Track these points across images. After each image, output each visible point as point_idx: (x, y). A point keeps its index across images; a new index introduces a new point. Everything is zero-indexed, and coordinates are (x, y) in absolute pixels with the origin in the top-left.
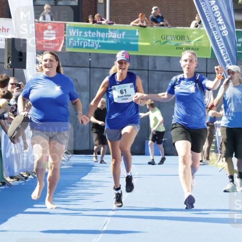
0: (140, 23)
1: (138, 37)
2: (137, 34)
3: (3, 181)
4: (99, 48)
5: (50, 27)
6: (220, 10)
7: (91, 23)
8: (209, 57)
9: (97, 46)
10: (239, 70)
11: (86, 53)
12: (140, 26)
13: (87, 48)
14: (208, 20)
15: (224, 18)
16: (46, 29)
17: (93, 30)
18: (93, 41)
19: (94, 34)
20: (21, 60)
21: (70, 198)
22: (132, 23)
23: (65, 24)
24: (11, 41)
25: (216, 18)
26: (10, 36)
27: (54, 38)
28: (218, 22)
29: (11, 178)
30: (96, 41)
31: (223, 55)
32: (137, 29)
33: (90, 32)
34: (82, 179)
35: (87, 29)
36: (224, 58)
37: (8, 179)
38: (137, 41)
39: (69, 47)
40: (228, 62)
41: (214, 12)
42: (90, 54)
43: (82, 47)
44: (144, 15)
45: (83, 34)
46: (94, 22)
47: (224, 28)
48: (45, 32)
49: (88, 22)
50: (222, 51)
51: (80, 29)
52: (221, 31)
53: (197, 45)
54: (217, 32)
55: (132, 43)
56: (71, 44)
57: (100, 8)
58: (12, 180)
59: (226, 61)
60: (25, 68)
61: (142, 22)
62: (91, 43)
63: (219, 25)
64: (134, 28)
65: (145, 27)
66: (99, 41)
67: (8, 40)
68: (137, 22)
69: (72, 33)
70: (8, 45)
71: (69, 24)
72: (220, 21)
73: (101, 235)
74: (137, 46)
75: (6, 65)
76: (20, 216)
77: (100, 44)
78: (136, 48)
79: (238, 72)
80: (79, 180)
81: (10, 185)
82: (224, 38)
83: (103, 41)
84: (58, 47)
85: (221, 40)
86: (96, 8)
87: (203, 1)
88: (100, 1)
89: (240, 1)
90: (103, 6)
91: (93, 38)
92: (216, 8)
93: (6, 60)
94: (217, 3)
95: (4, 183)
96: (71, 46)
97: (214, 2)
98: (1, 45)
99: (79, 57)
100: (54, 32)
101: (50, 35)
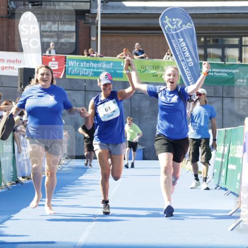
1: (123, 67)
2: (122, 64)
3: (16, 180)
4: (92, 75)
5: (53, 59)
6: (187, 46)
7: (86, 56)
8: (179, 83)
10: (206, 93)
11: (82, 80)
13: (83, 75)
14: (178, 54)
15: (190, 52)
16: (51, 60)
17: (88, 61)
18: (87, 70)
19: (88, 65)
21: (69, 193)
22: (118, 56)
23: (66, 57)
24: (23, 70)
25: (184, 52)
26: (22, 67)
27: (57, 68)
28: (185, 55)
29: (23, 177)
30: (89, 70)
31: (189, 81)
32: (122, 60)
33: (85, 63)
34: (79, 178)
35: (83, 61)
37: (21, 179)
38: (122, 70)
39: (69, 74)
41: (182, 48)
42: (85, 80)
43: (79, 75)
44: (127, 50)
45: (79, 65)
46: (88, 55)
47: (190, 60)
48: (50, 63)
49: (83, 55)
50: (188, 78)
51: (78, 60)
52: (188, 63)
54: (185, 63)
55: (118, 72)
56: (71, 72)
57: (93, 44)
58: (24, 179)
62: (85, 72)
63: (186, 58)
64: (120, 60)
66: (92, 70)
67: (20, 69)
68: (122, 55)
69: (71, 63)
70: (21, 73)
71: (68, 56)
72: (187, 54)
73: (94, 223)
74: (122, 73)
75: (19, 89)
77: (93, 72)
79: (204, 94)
80: (77, 179)
81: (22, 183)
82: (190, 68)
83: (95, 70)
84: (60, 75)
85: (188, 69)
86: (90, 44)
87: (174, 39)
88: (93, 39)
89: (202, 39)
90: (95, 42)
91: (88, 68)
92: (184, 44)
93: (19, 86)
94: (184, 41)
95: (17, 182)
96: (71, 74)
97: (182, 40)
98: (15, 73)
99: (77, 82)
100: (57, 63)
101: (54, 65)
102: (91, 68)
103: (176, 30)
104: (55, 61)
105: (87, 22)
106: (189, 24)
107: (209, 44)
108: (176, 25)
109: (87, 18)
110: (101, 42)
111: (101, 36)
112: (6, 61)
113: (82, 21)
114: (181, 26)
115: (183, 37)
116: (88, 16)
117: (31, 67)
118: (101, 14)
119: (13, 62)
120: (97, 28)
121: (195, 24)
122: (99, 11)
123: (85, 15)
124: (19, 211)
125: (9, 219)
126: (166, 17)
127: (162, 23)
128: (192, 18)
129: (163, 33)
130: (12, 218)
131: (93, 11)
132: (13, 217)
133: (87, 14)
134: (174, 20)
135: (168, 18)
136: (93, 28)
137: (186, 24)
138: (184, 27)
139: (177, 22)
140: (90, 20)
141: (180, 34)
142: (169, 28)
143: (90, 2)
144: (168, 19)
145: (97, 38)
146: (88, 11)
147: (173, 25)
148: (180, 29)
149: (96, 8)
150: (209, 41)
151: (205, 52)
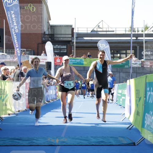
0: (84, 57)
2: (83, 60)
4: (72, 64)
5: (58, 58)
15: (108, 56)
16: (57, 59)
17: (71, 59)
20: (50, 68)
22: (82, 57)
26: (47, 61)
27: (59, 61)
29: (47, 101)
38: (83, 62)
44: (85, 55)
48: (57, 60)
49: (69, 57)
57: (73, 53)
60: (51, 70)
67: (46, 62)
70: (46, 64)
75: (46, 69)
78: (83, 64)
84: (60, 64)
86: (71, 53)
88: (73, 51)
89: (112, 51)
91: (70, 61)
93: (46, 68)
95: (45, 103)
98: (44, 63)
102: (72, 62)
103: (103, 48)
106: (108, 46)
108: (103, 46)
110: (76, 52)
111: (76, 50)
112: (41, 59)
113: (69, 45)
117: (50, 61)
119: (44, 59)
121: (110, 46)
122: (75, 41)
123: (70, 43)
124: (45, 114)
128: (109, 43)
129: (98, 49)
131: (73, 41)
135: (100, 44)
136: (73, 47)
137: (106, 46)
138: (106, 47)
140: (72, 44)
142: (101, 47)
143: (71, 38)
145: (74, 51)
146: (71, 41)
147: (102, 46)
149: (74, 40)
150: (115, 52)
151: (114, 55)
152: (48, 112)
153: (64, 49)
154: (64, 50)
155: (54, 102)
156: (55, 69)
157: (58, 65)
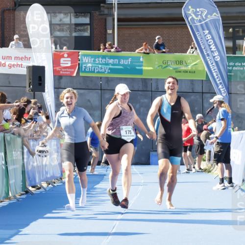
0: (144, 51)
1: (142, 62)
2: (141, 59)
3: (26, 190)
4: (108, 73)
5: (66, 55)
6: (213, 38)
7: (102, 51)
8: (204, 79)
9: (107, 71)
11: (98, 77)
12: (144, 53)
13: (98, 72)
14: (203, 47)
15: (216, 45)
16: (63, 56)
17: (104, 57)
18: (103, 66)
19: (104, 60)
20: (40, 84)
22: (137, 51)
23: (79, 53)
24: (32, 69)
25: (210, 45)
26: (31, 64)
28: (211, 49)
29: (33, 187)
30: (106, 66)
31: (216, 77)
32: (141, 55)
33: (100, 59)
34: (95, 187)
35: (98, 56)
36: (217, 80)
37: (30, 188)
38: (141, 66)
39: (83, 72)
40: (221, 83)
41: (208, 40)
42: (101, 78)
43: (94, 72)
45: (94, 61)
47: (216, 54)
48: (62, 60)
50: (215, 74)
51: (92, 56)
52: (214, 57)
53: (194, 69)
54: (211, 57)
55: (137, 68)
56: (85, 69)
57: (109, 38)
58: (34, 189)
59: (218, 82)
60: (44, 91)
61: (146, 50)
62: (101, 68)
63: (212, 52)
64: (139, 55)
65: (148, 54)
66: (108, 67)
67: (29, 68)
68: (142, 50)
69: (85, 60)
70: (29, 71)
71: (82, 52)
72: (213, 48)
74: (142, 70)
75: (28, 89)
76: (40, 221)
77: (110, 69)
78: (140, 72)
80: (92, 188)
81: (32, 194)
82: (216, 62)
83: (111, 67)
84: (73, 72)
85: (214, 64)
86: (106, 38)
87: (198, 31)
88: (110, 32)
89: (231, 30)
90: (112, 36)
91: (103, 64)
92: (209, 37)
93: (28, 86)
94: (210, 33)
95: (27, 192)
96: (85, 71)
97: (207, 32)
98: (24, 71)
99: (92, 81)
100: (69, 59)
101: (66, 62)
102: (108, 64)
103: (200, 21)
104: (67, 57)
105: (102, 13)
106: (215, 14)
107: (238, 35)
108: (201, 15)
109: (102, 9)
110: (118, 35)
111: (118, 28)
112: (13, 58)
113: (97, 13)
114: (206, 16)
115: (208, 29)
116: (103, 6)
118: (118, 4)
119: (22, 59)
120: (114, 19)
121: (221, 13)
123: (99, 5)
124: (27, 225)
125: (16, 234)
126: (190, 7)
127: (185, 13)
128: (218, 6)
129: (186, 24)
130: (20, 234)
131: (108, 1)
132: (22, 231)
133: (102, 5)
134: (198, 10)
135: (192, 8)
136: (109, 19)
138: (210, 18)
139: (202, 12)
140: (106, 11)
141: (204, 25)
144: (191, 10)
145: (114, 31)
146: (104, 1)
147: (197, 16)
148: (204, 20)
150: (238, 32)
151: (234, 43)
152: (35, 220)
153: (82, 28)
154: (84, 30)
155: (54, 186)
156: (55, 88)
157: (66, 76)
